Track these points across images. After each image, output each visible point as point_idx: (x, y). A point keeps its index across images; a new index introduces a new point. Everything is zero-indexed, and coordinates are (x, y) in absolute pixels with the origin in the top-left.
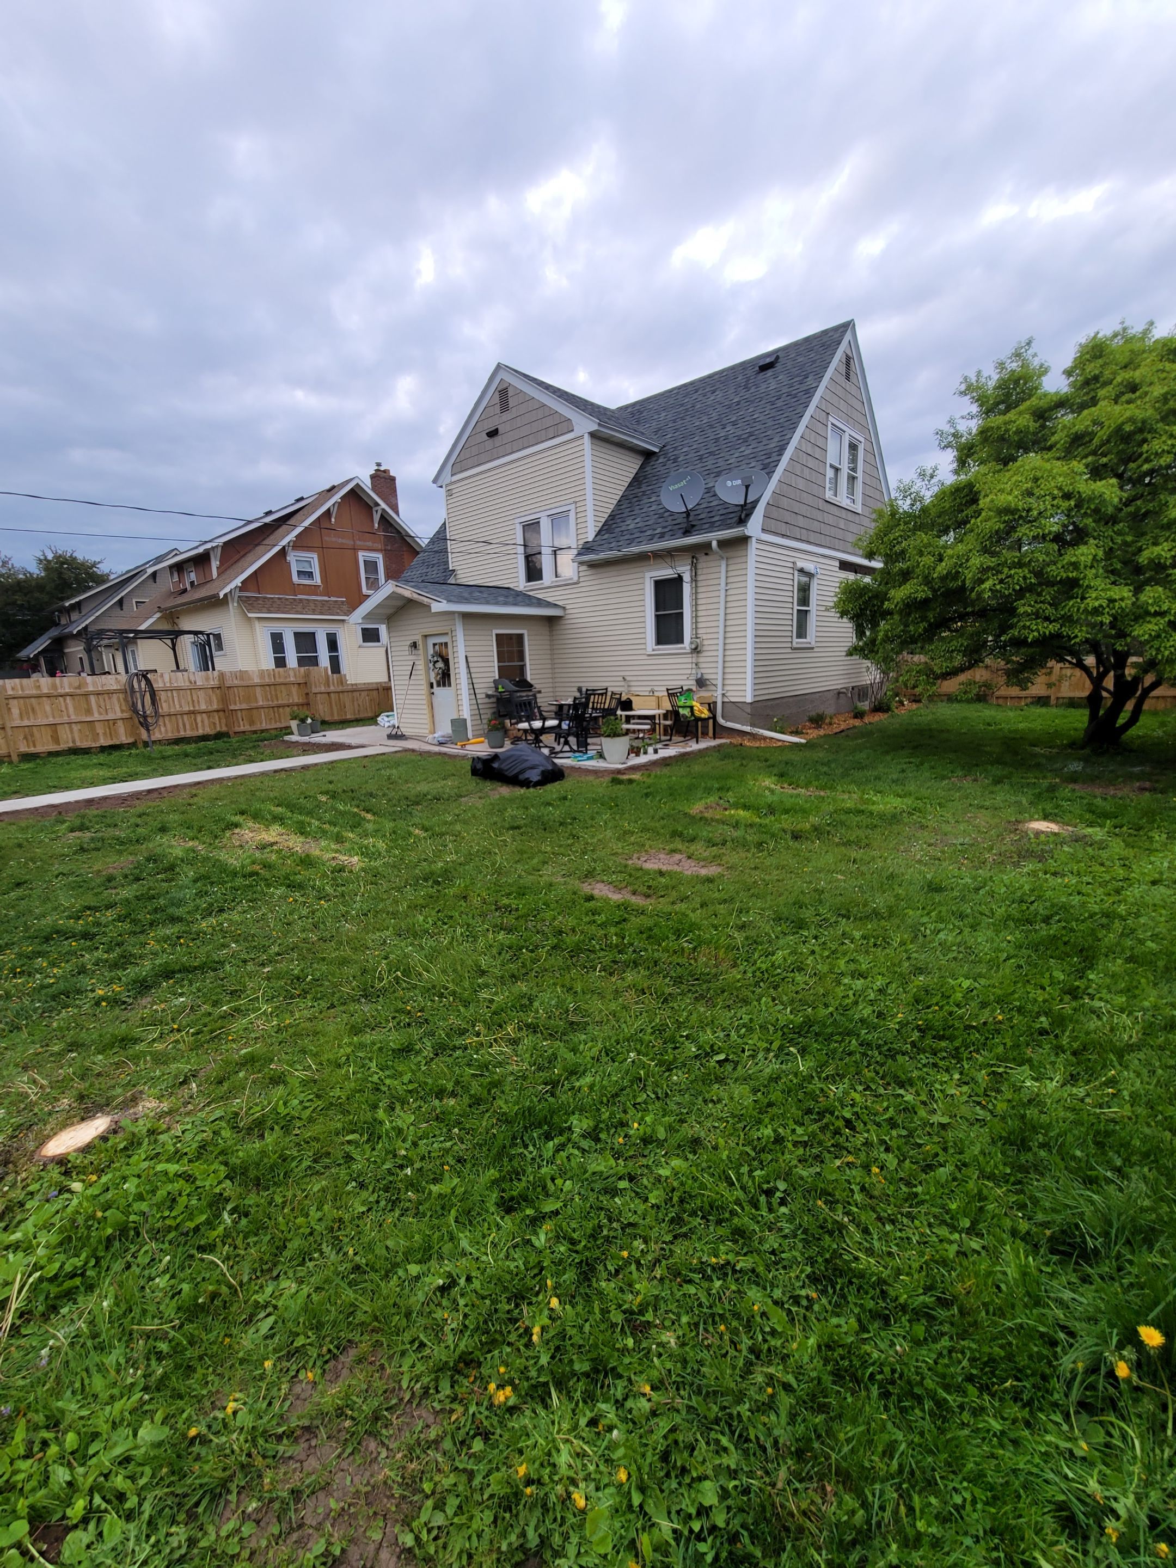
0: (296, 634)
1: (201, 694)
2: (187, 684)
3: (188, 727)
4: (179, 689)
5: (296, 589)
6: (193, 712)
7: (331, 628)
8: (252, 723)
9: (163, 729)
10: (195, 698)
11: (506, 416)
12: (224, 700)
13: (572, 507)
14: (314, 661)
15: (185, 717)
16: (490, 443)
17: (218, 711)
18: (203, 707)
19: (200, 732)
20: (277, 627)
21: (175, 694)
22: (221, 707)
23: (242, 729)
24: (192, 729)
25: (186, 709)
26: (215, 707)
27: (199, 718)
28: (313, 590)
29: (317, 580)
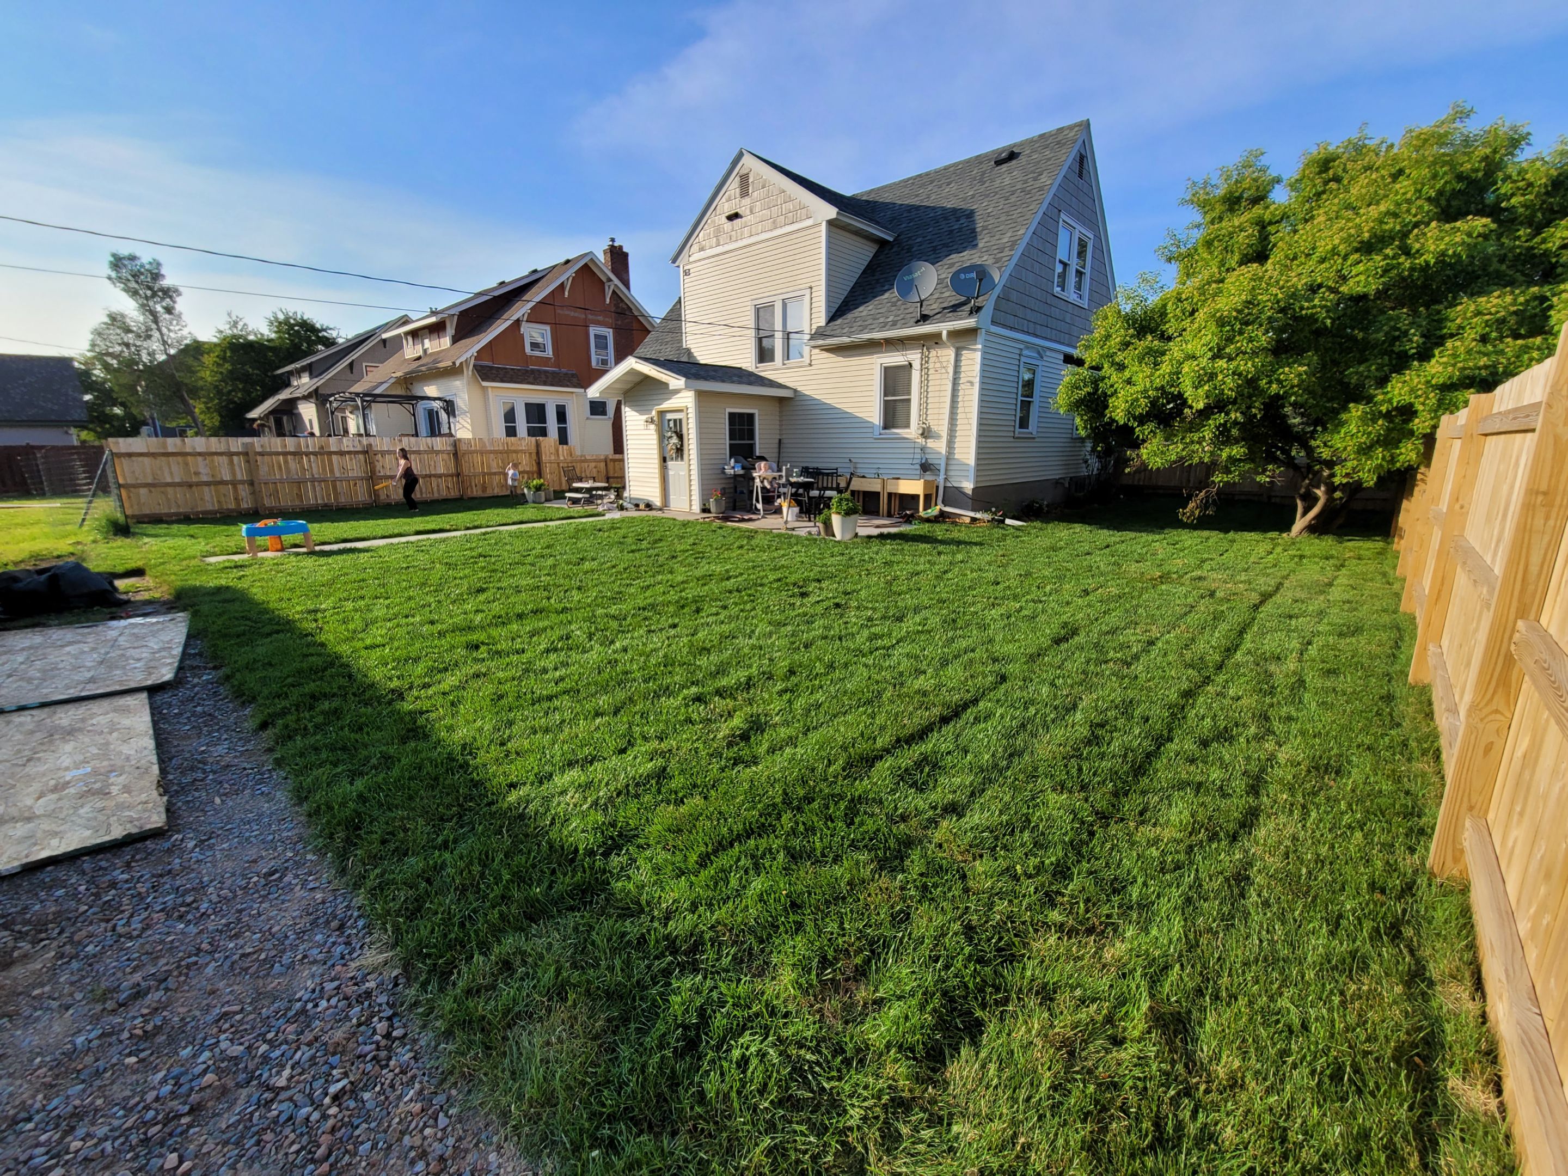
0: (527, 405)
5: (527, 360)
6: (430, 476)
7: (561, 400)
11: (747, 201)
12: (458, 464)
13: (807, 292)
14: (543, 432)
16: (729, 225)
17: (452, 475)
18: (439, 471)
19: (436, 495)
20: (509, 397)
22: (455, 471)
26: (450, 471)
27: (435, 482)
28: (544, 361)
29: (549, 353)
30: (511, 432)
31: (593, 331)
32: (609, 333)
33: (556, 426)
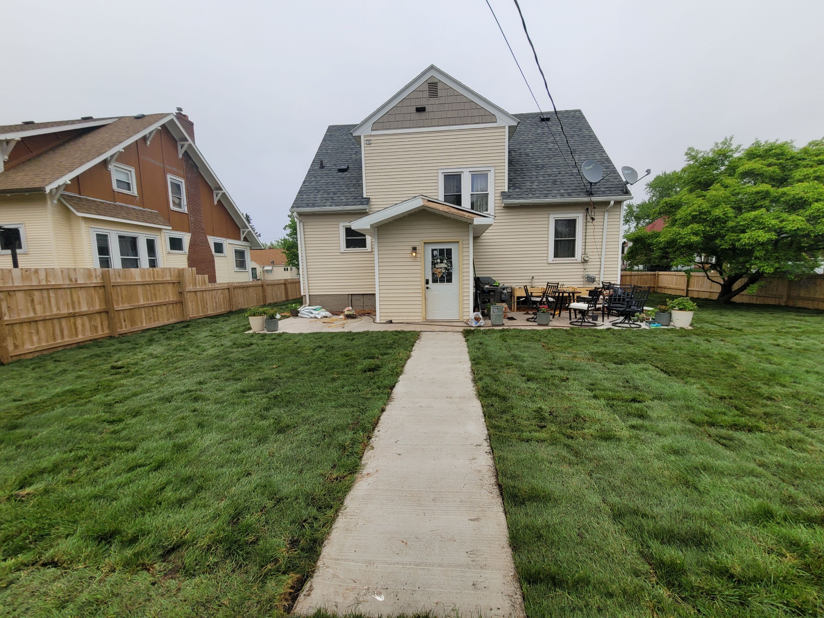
0: (120, 237)
1: (82, 294)
2: (68, 282)
3: (66, 333)
4: (57, 288)
5: (115, 196)
6: (74, 316)
7: (151, 235)
8: (133, 323)
9: (35, 338)
10: (75, 299)
11: (433, 101)
12: (107, 300)
13: (492, 169)
14: (135, 264)
15: (64, 322)
16: (418, 116)
17: (99, 313)
18: (84, 308)
19: (81, 337)
20: (103, 230)
21: (52, 294)
22: (104, 307)
23: (124, 330)
24: (71, 335)
25: (65, 311)
26: (97, 307)
27: (79, 321)
28: (130, 199)
29: (134, 191)
30: (105, 263)
31: (170, 177)
32: (182, 182)
33: (147, 258)
